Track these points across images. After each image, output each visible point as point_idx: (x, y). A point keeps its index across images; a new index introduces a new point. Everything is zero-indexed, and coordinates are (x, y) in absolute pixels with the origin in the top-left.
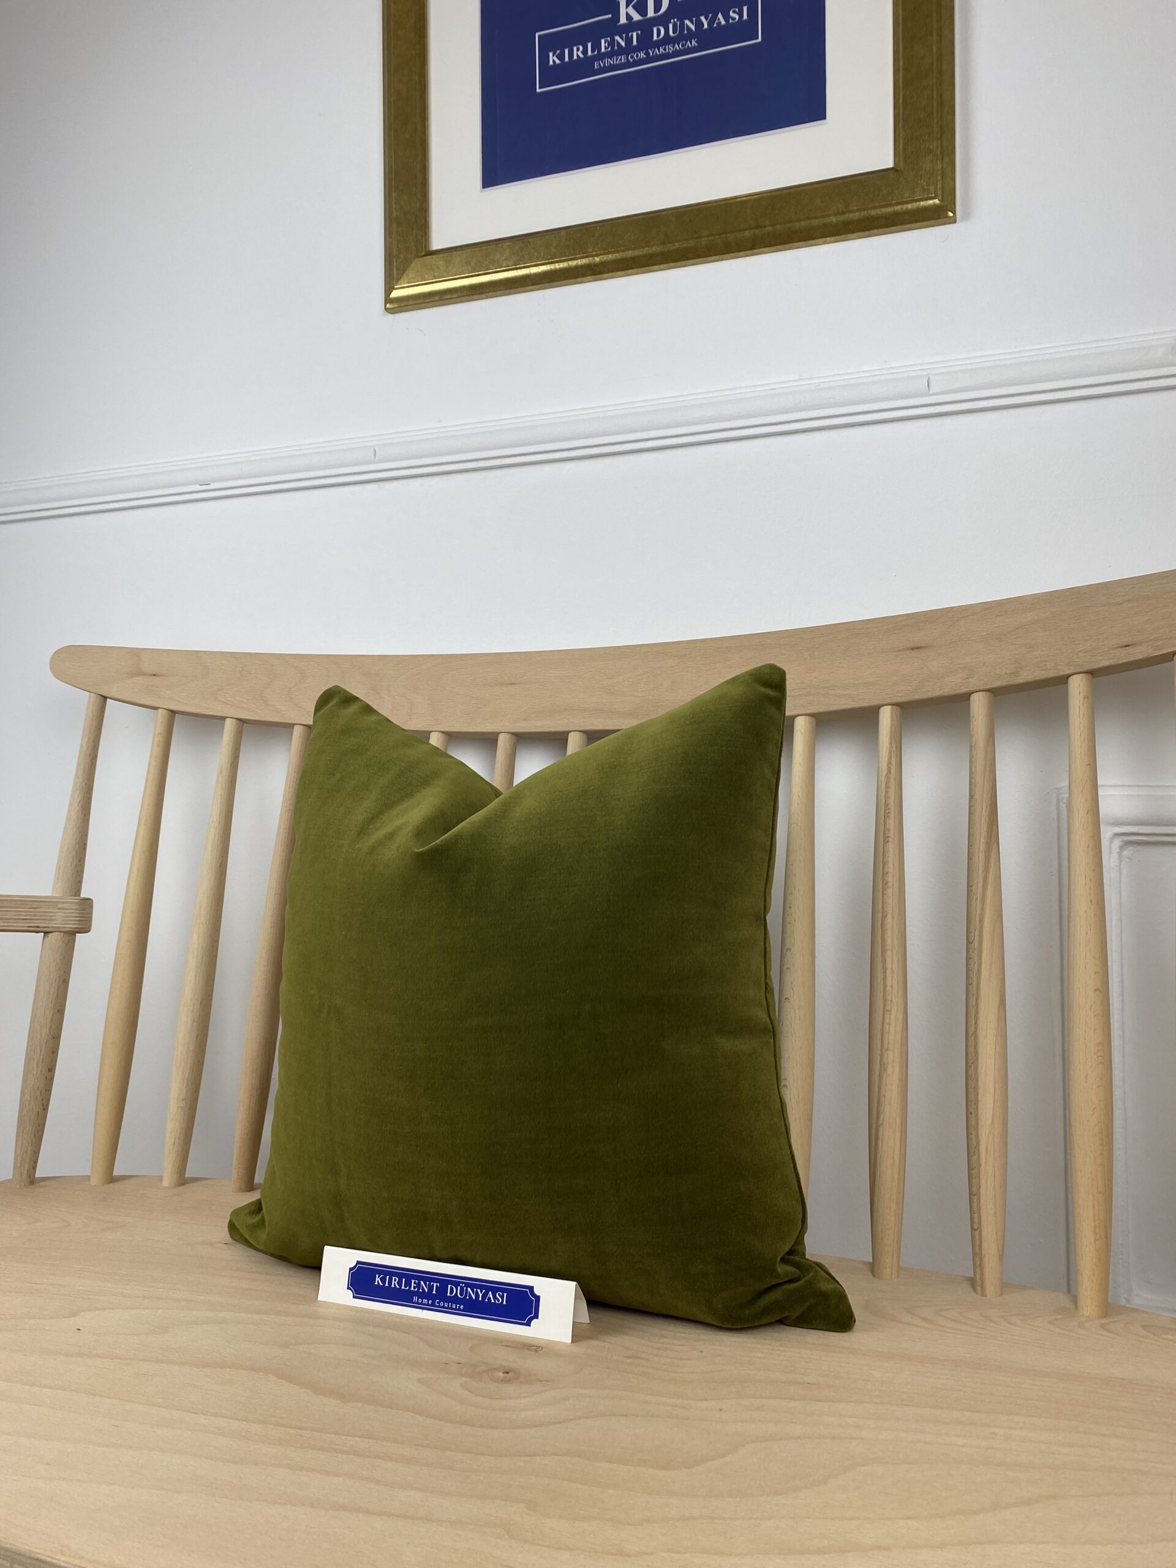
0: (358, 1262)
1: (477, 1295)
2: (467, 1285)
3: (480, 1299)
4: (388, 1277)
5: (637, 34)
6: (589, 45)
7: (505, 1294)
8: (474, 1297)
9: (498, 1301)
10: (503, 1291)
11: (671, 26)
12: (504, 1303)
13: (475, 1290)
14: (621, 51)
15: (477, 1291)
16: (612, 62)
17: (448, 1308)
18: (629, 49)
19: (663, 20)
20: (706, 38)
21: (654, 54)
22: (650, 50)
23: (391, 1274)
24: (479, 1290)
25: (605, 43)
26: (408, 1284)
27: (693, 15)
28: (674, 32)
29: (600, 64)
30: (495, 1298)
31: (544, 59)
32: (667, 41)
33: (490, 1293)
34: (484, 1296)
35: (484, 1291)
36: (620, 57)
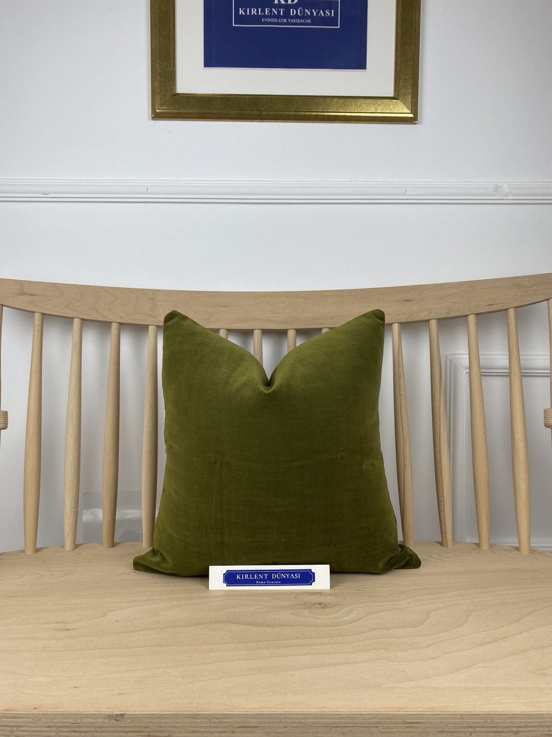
0: (227, 571)
1: (286, 576)
2: (281, 573)
3: (288, 578)
4: (243, 575)
5: (283, 10)
6: (260, 9)
7: (299, 574)
8: (285, 577)
9: (296, 577)
10: (298, 573)
11: (299, 10)
12: (299, 578)
13: (285, 574)
14: (275, 16)
15: (286, 575)
16: (271, 21)
17: (273, 583)
18: (278, 16)
19: (295, 7)
20: (316, 20)
21: (291, 22)
22: (289, 19)
23: (244, 574)
24: (287, 574)
25: (268, 10)
26: (253, 576)
27: (310, 8)
28: (300, 13)
29: (265, 20)
30: (295, 576)
31: (237, 11)
32: (296, 17)
33: (292, 574)
34: (290, 576)
35: (289, 574)
36: (274, 19)
